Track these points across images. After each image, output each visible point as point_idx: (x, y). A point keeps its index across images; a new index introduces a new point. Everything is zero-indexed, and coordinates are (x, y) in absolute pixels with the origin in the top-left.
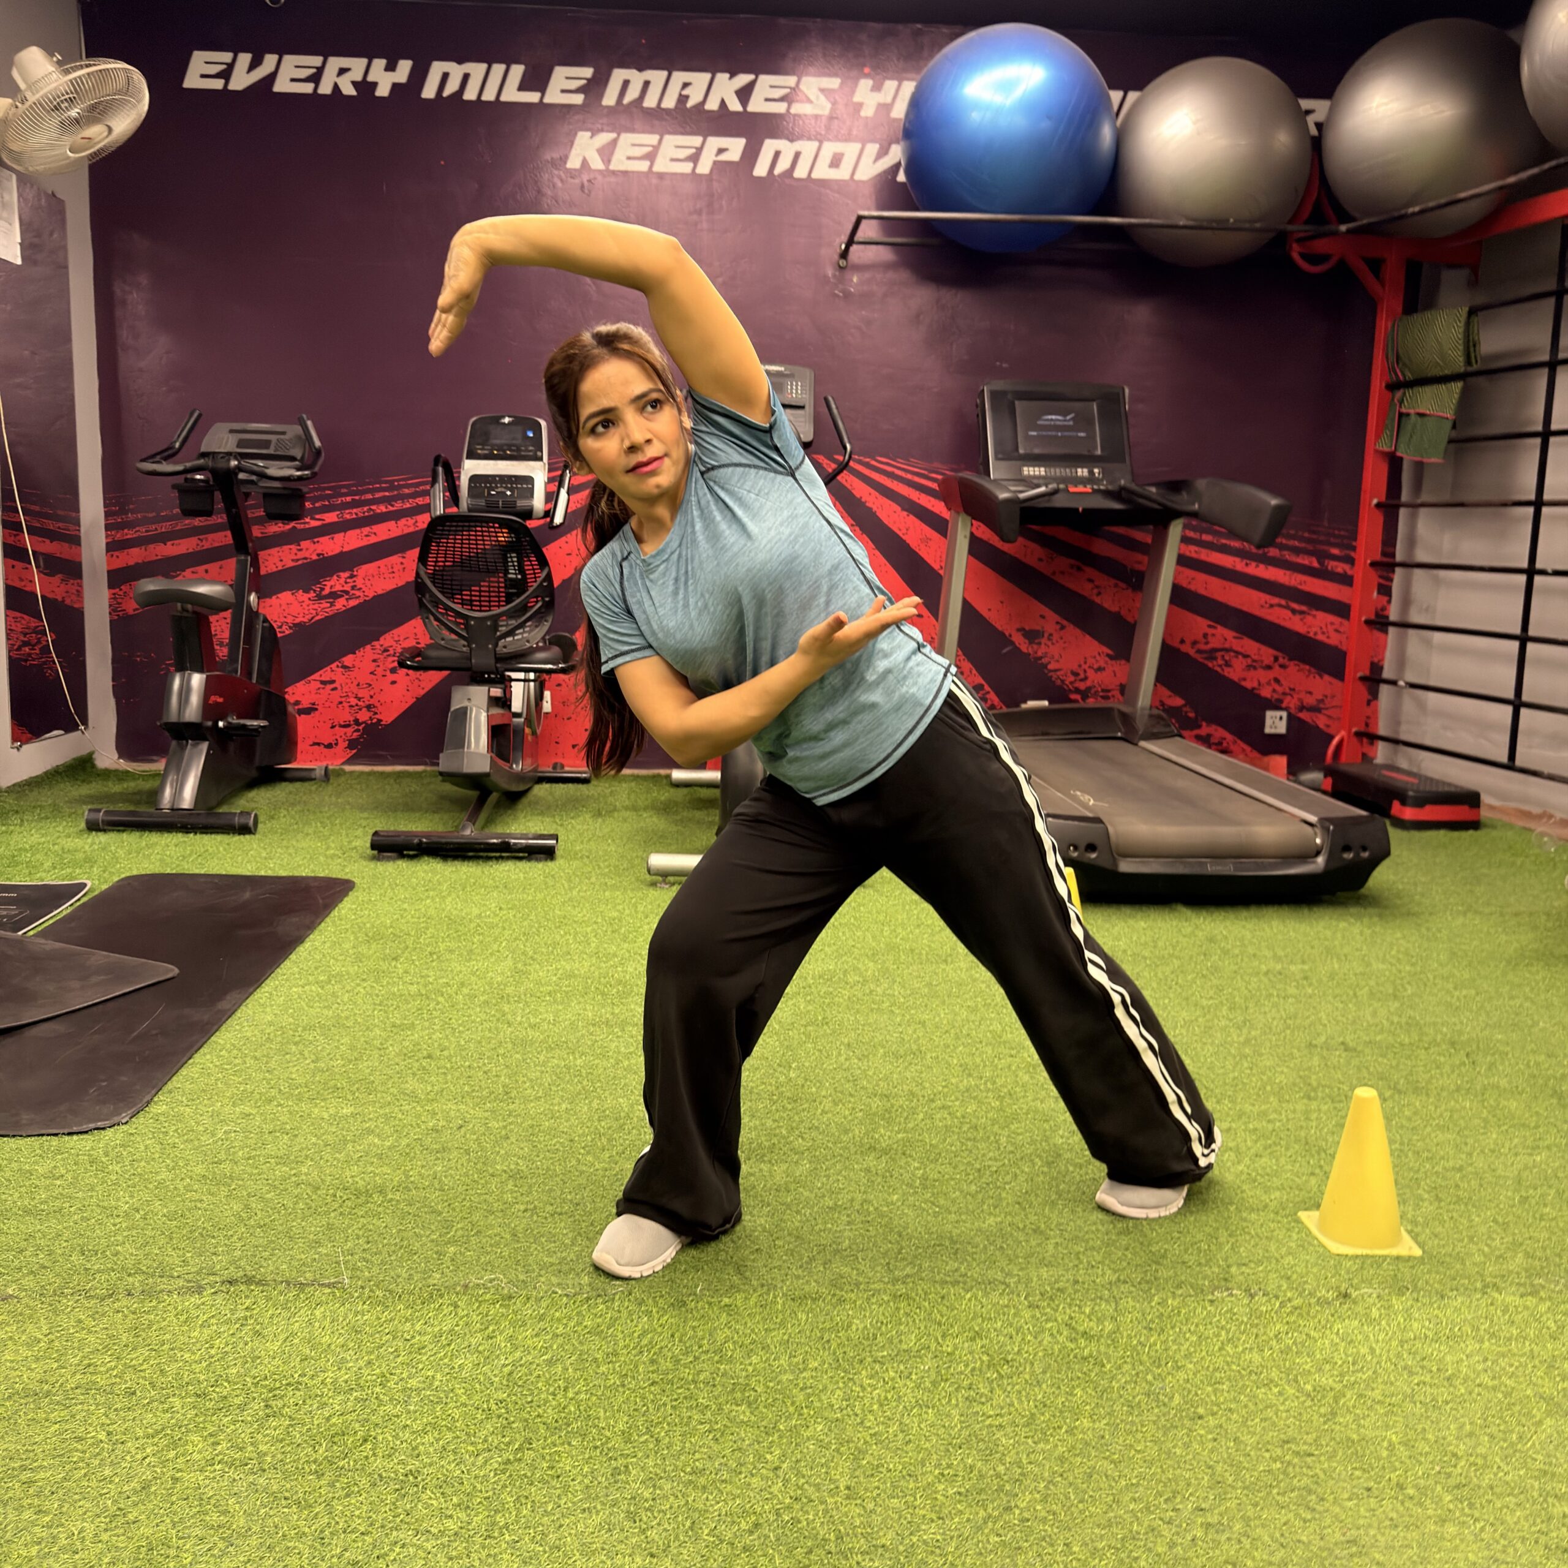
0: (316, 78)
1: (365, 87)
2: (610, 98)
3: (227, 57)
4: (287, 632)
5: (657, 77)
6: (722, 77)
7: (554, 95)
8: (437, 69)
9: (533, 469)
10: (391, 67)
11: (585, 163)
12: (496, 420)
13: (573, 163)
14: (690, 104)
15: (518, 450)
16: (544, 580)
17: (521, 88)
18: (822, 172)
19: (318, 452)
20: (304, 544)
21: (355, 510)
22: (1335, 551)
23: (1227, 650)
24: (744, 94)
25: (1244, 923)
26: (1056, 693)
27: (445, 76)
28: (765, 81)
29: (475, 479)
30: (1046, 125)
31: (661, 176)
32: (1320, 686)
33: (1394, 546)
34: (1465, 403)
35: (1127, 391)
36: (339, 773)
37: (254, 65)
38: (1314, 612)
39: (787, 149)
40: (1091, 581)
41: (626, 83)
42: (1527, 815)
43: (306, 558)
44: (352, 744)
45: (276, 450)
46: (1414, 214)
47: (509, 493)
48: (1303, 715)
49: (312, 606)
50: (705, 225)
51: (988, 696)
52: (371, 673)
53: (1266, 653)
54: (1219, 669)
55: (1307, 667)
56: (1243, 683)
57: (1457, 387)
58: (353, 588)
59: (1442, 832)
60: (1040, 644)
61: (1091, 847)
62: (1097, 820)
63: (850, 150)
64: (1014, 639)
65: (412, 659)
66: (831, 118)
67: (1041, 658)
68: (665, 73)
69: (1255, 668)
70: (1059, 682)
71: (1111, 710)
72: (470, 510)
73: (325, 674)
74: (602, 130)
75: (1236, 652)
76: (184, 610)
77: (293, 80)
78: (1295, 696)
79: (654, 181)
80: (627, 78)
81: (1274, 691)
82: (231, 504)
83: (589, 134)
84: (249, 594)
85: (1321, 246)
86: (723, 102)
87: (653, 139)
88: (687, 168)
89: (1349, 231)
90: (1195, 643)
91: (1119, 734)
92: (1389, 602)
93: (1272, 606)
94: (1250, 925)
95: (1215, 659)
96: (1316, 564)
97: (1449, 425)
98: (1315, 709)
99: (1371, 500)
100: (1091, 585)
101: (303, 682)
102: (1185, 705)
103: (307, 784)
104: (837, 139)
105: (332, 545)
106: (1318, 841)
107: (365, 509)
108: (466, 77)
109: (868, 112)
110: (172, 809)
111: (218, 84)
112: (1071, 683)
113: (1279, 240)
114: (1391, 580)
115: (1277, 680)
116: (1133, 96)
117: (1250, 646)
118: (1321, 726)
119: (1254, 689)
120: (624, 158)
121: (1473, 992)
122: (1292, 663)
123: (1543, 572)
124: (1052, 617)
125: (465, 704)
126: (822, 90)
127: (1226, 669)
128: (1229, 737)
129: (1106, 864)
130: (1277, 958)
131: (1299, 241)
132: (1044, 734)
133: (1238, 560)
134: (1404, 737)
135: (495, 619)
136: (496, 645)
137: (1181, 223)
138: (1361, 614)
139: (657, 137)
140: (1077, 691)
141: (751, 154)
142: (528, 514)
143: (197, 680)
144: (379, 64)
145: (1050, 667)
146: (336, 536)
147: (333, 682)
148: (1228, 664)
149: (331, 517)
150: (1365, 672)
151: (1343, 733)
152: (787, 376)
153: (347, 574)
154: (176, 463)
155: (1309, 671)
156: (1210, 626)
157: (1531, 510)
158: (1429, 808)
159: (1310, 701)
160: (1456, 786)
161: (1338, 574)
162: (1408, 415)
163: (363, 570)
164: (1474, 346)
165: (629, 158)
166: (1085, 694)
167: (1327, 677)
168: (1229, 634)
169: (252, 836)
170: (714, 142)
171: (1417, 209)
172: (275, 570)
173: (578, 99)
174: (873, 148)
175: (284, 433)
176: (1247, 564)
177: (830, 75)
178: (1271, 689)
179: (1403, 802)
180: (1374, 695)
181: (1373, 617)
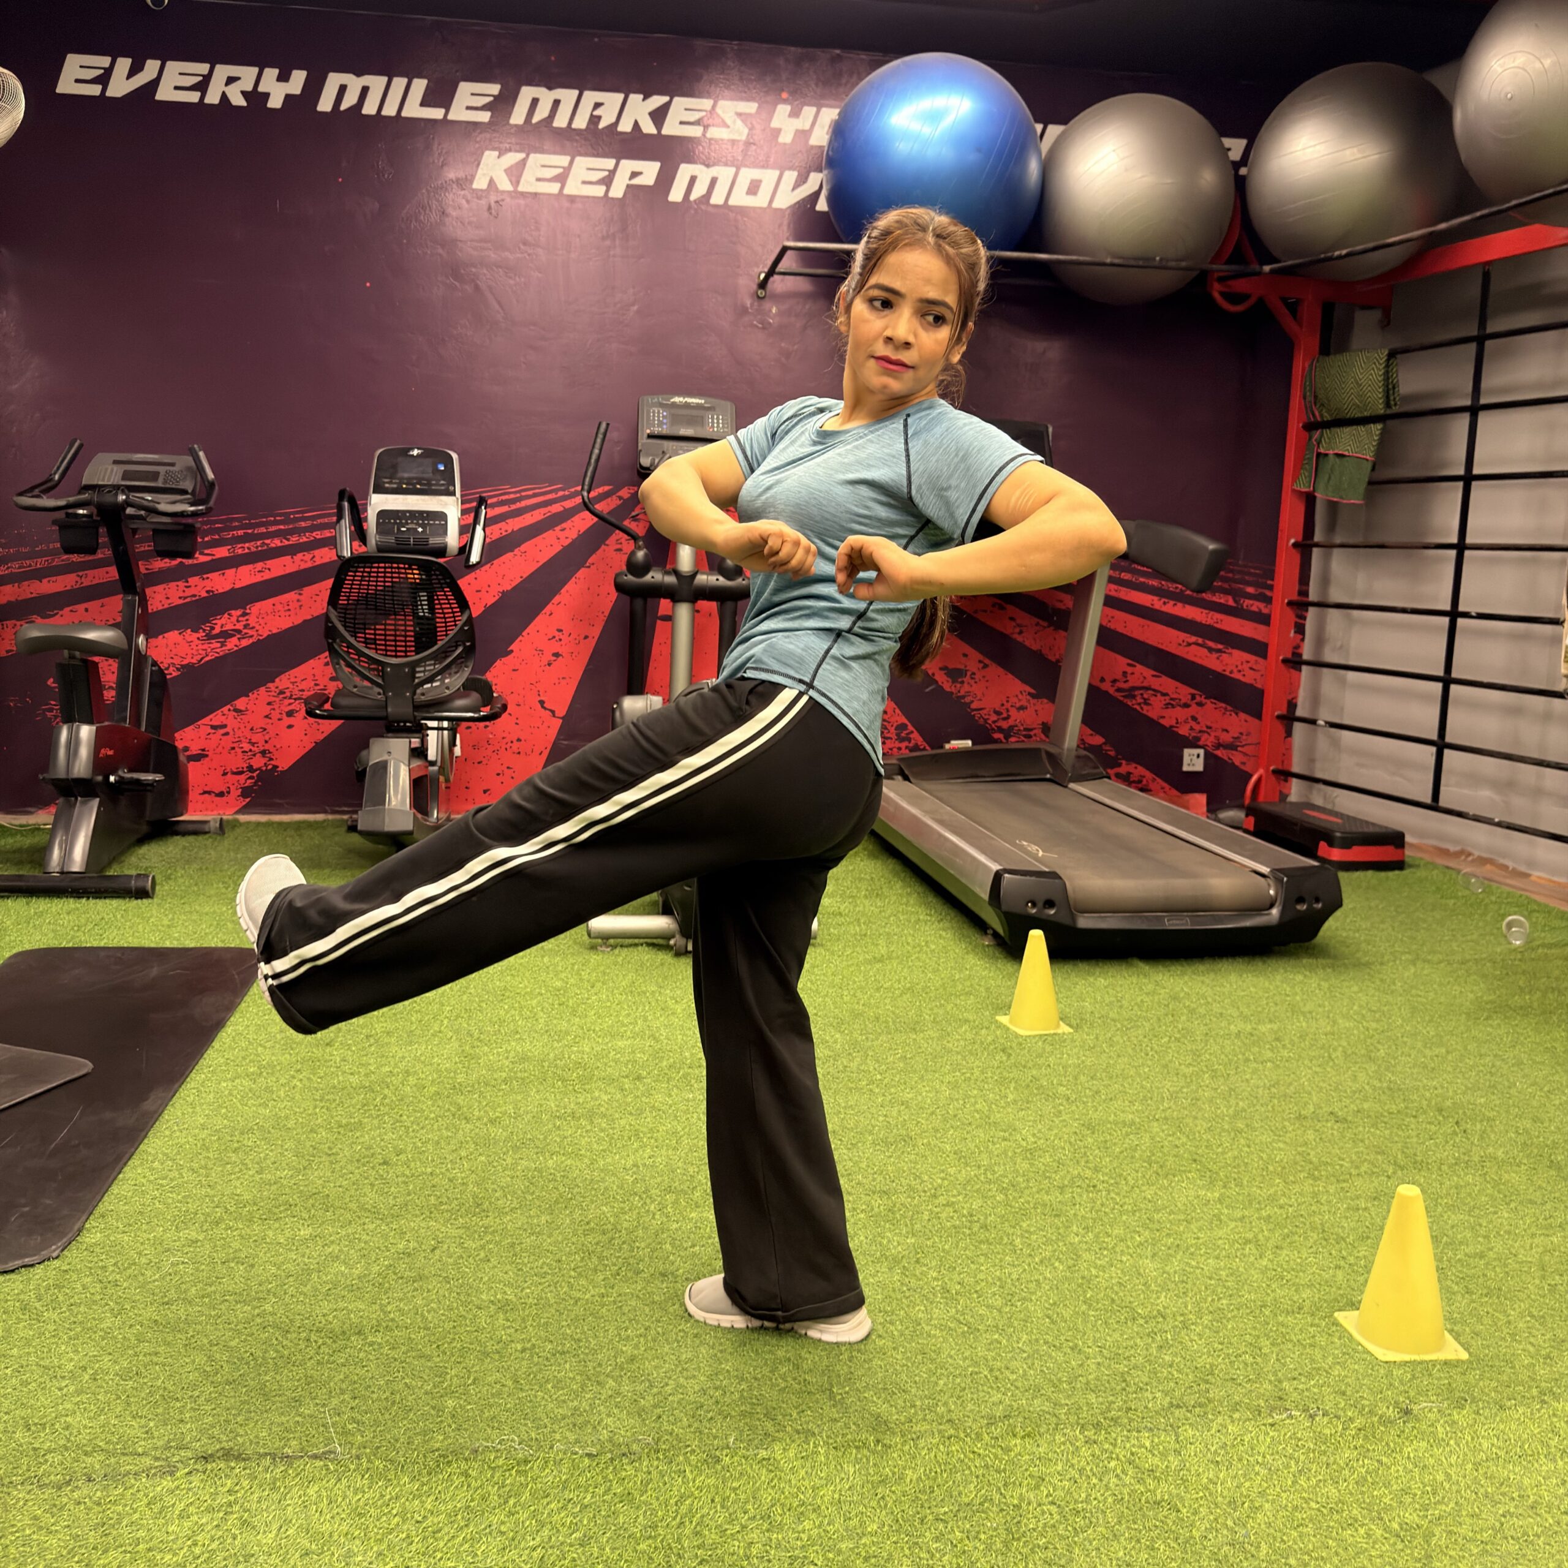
0: (202, 86)
1: (255, 98)
2: (518, 117)
3: (105, 61)
4: (174, 674)
5: (568, 96)
6: (635, 98)
7: (458, 112)
8: (334, 81)
9: (446, 504)
10: (283, 77)
11: (491, 182)
12: (405, 452)
13: (480, 183)
14: (602, 125)
15: (429, 484)
16: (465, 624)
17: (422, 104)
18: (739, 198)
19: (212, 485)
20: (194, 580)
21: (247, 545)
22: (1250, 590)
23: (1147, 688)
24: (659, 116)
25: (1202, 978)
26: (979, 733)
27: (343, 89)
28: (680, 103)
29: (383, 514)
30: (973, 157)
31: (572, 199)
32: (1237, 724)
33: (1308, 584)
34: (1384, 445)
35: (1050, 430)
36: (235, 824)
37: (133, 72)
38: (1230, 650)
39: (704, 175)
40: (1012, 619)
41: (535, 102)
42: (1445, 853)
43: (194, 596)
44: (245, 792)
45: (165, 482)
46: (1340, 257)
47: (420, 530)
48: (1218, 753)
49: (200, 647)
50: (618, 251)
51: (911, 736)
52: (267, 717)
53: (1184, 692)
54: (1138, 708)
55: (1224, 705)
56: (1162, 721)
57: (1376, 428)
58: (246, 626)
59: (1370, 873)
60: (962, 682)
61: (1050, 904)
62: (1054, 875)
63: (768, 177)
64: (937, 677)
65: (320, 707)
66: (748, 143)
67: (963, 697)
68: (576, 92)
69: (1173, 706)
70: (981, 721)
71: (1038, 750)
72: (380, 549)
73: (216, 718)
74: (510, 150)
75: (1154, 690)
76: (72, 657)
77: (176, 88)
78: (1213, 734)
79: (566, 204)
80: (536, 96)
81: (1192, 729)
82: (118, 541)
83: (496, 153)
84: (138, 636)
85: (1240, 285)
86: (636, 124)
87: (564, 160)
88: (599, 191)
89: (1272, 271)
90: (1115, 681)
91: (1048, 776)
92: (1303, 640)
93: (1189, 644)
94: (1208, 979)
95: (1134, 697)
96: (1231, 602)
97: (1369, 466)
98: (1232, 747)
99: (1288, 541)
100: (1014, 624)
101: (192, 727)
102: (1104, 743)
103: (200, 838)
104: (755, 165)
105: (222, 582)
106: (1272, 892)
107: (259, 543)
108: (365, 90)
109: (786, 138)
110: (62, 873)
111: (95, 90)
112: (994, 722)
113: (1202, 278)
114: (1305, 618)
115: (1194, 718)
116: (1054, 130)
117: (1167, 684)
118: (1237, 763)
119: (1172, 727)
120: (534, 179)
121: (1443, 1050)
122: (1208, 701)
123: (1466, 615)
124: (975, 655)
125: (385, 757)
126: (739, 115)
127: (1145, 707)
128: (1149, 775)
129: (1065, 920)
130: (1245, 1019)
131: (1221, 280)
132: (972, 777)
133: (1156, 598)
134: (1319, 775)
135: (413, 665)
136: (414, 693)
137: (1108, 260)
138: (1278, 652)
139: (568, 158)
140: (1000, 730)
141: (665, 179)
142: (441, 551)
143: (86, 732)
144: (271, 73)
145: (973, 706)
146: (227, 571)
147: (225, 726)
148: (1146, 702)
149: (222, 552)
150: (1282, 711)
151: (1261, 771)
152: (709, 409)
153: (239, 612)
154: (57, 498)
155: (1226, 709)
156: (1129, 665)
157: (1453, 553)
158: (1355, 848)
159: (1226, 738)
160: (1380, 826)
161: (1254, 612)
162: (1326, 455)
163: (255, 608)
164: (1394, 388)
165: (539, 180)
166: (1008, 733)
167: (1243, 716)
168: (1148, 672)
169: (150, 901)
170: (628, 166)
171: (1344, 252)
172: (160, 608)
173: (485, 117)
174: (791, 176)
175: (173, 465)
176: (1165, 603)
177: (748, 100)
178: (1188, 726)
179: (1331, 844)
180: (1289, 733)
181: (1289, 656)
